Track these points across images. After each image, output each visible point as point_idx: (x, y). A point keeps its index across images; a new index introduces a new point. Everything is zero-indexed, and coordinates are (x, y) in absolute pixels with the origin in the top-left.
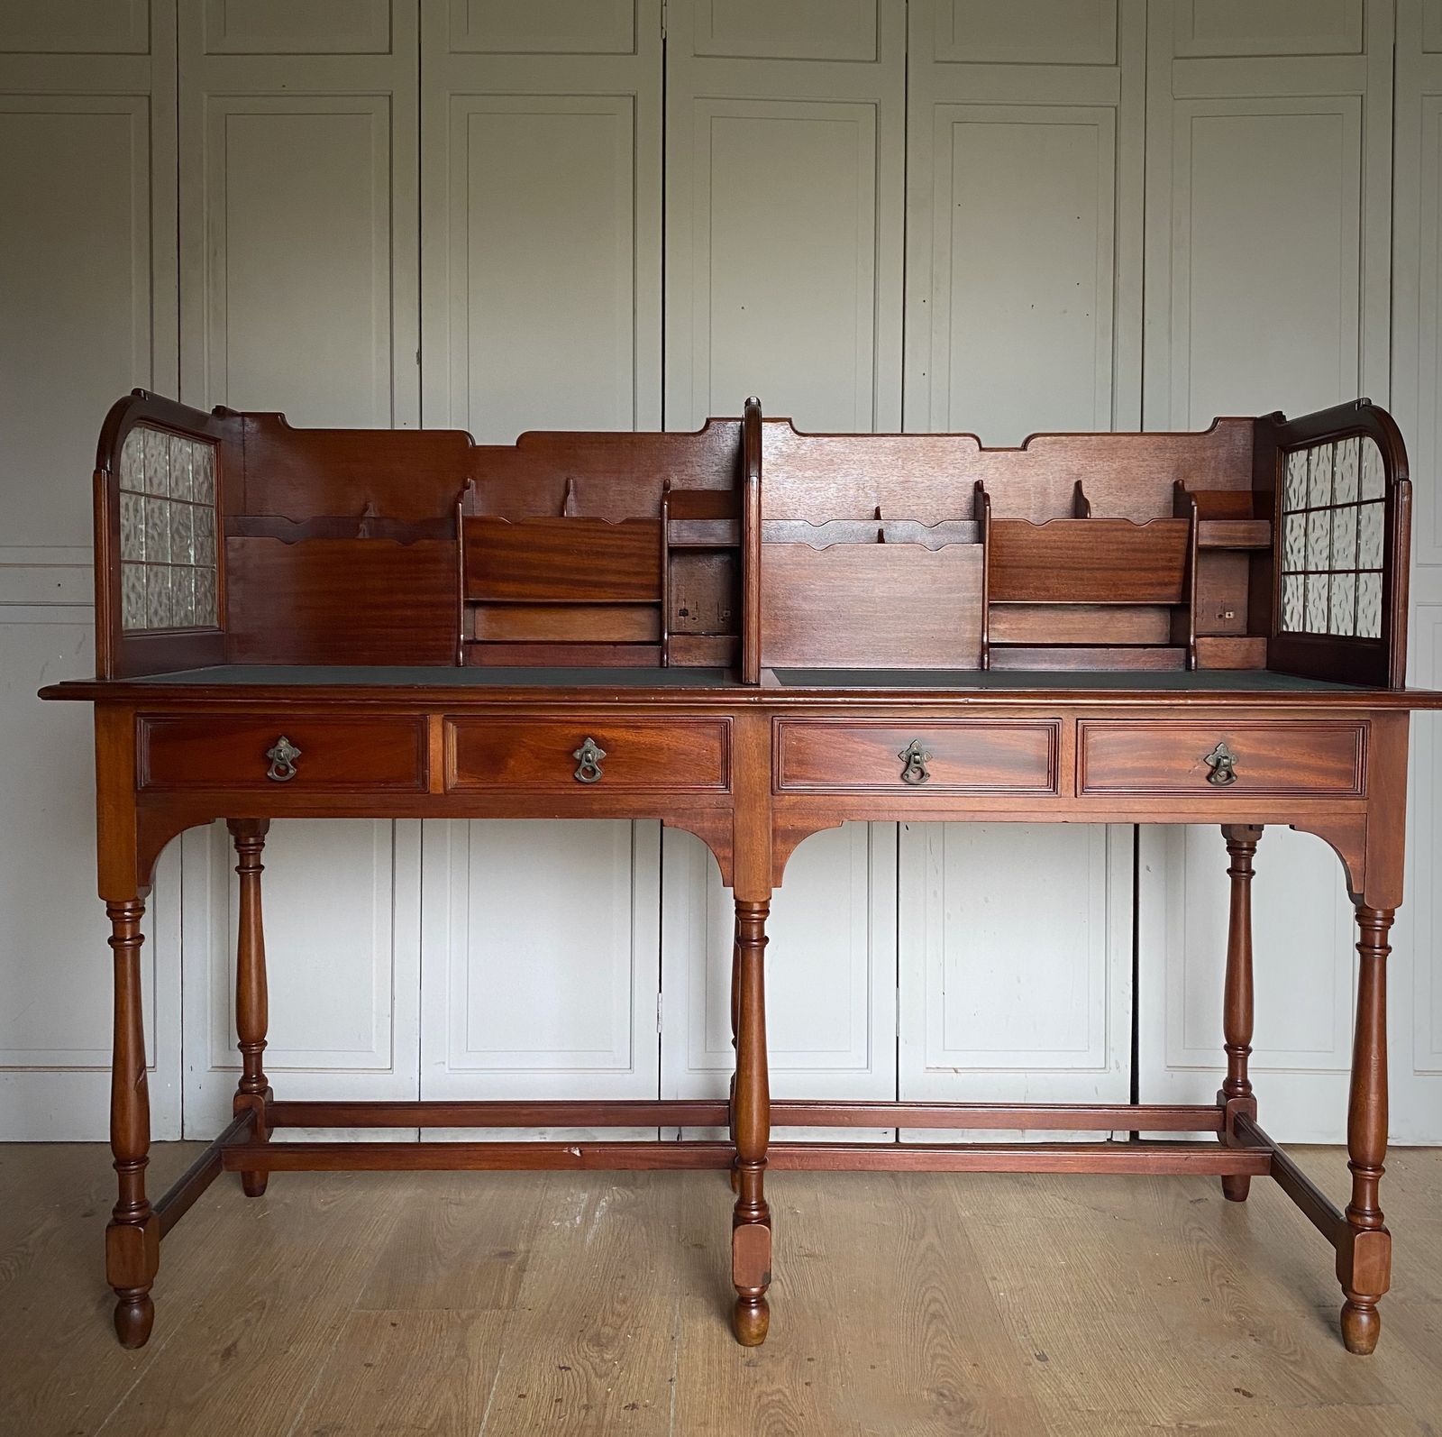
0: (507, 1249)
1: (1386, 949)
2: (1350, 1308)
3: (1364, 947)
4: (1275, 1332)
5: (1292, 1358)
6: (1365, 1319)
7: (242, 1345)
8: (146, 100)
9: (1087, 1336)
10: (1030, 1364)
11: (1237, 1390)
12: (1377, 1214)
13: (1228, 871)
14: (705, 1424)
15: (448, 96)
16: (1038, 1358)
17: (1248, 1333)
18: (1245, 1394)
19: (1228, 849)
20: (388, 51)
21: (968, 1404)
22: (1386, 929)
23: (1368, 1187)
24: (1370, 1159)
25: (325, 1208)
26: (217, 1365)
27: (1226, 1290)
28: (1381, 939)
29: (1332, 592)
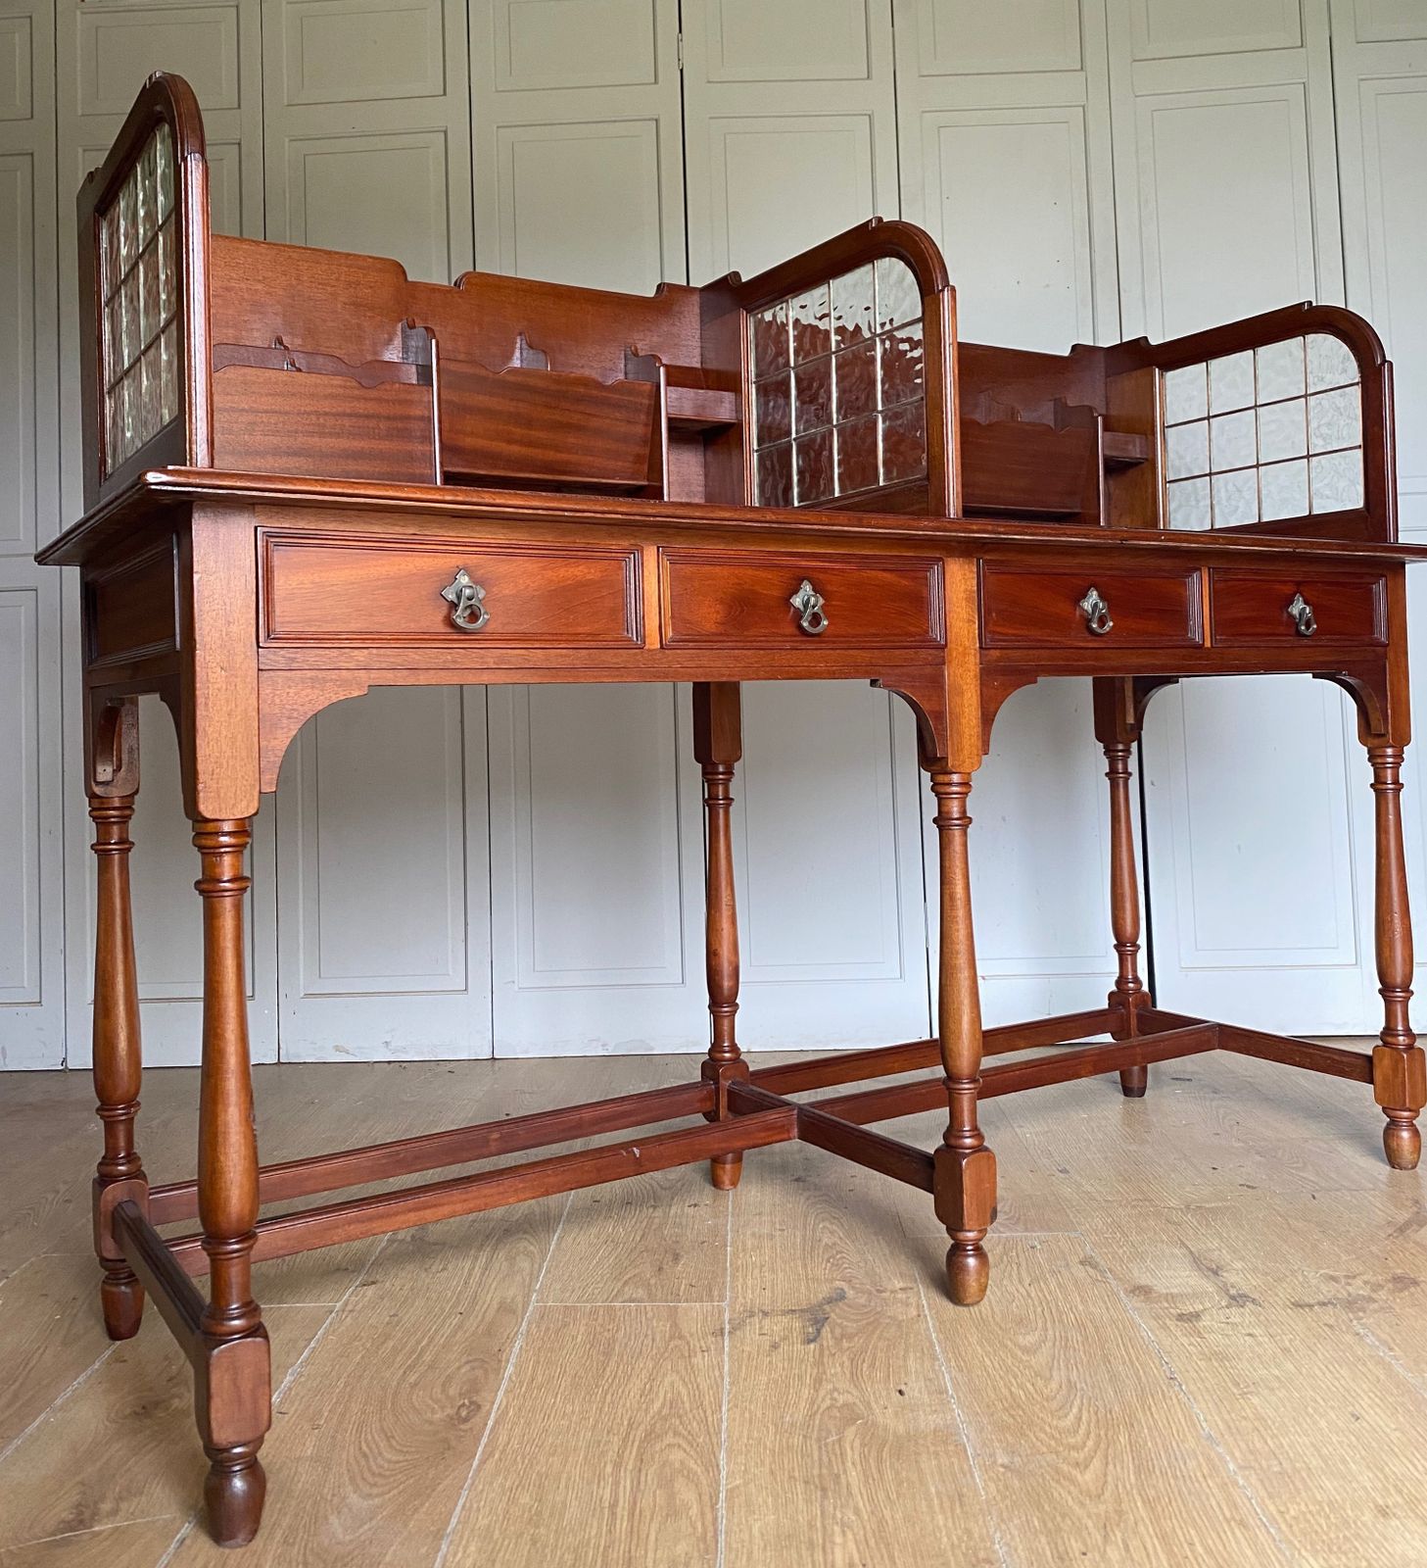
1: (1398, 782)
2: (1392, 1126)
3: (1378, 785)
4: (1280, 1151)
5: (1294, 1166)
6: (1405, 1135)
8: (237, 146)
9: (1106, 1158)
10: (1054, 1175)
11: (1241, 1185)
12: (1408, 1032)
13: (1107, 774)
15: (495, 128)
16: (1061, 1171)
17: (1254, 1151)
18: (1249, 1187)
19: (1105, 753)
20: (442, 93)
22: (1397, 766)
23: (1398, 1008)
24: (1399, 980)
28: (1393, 775)
29: (1263, 483)
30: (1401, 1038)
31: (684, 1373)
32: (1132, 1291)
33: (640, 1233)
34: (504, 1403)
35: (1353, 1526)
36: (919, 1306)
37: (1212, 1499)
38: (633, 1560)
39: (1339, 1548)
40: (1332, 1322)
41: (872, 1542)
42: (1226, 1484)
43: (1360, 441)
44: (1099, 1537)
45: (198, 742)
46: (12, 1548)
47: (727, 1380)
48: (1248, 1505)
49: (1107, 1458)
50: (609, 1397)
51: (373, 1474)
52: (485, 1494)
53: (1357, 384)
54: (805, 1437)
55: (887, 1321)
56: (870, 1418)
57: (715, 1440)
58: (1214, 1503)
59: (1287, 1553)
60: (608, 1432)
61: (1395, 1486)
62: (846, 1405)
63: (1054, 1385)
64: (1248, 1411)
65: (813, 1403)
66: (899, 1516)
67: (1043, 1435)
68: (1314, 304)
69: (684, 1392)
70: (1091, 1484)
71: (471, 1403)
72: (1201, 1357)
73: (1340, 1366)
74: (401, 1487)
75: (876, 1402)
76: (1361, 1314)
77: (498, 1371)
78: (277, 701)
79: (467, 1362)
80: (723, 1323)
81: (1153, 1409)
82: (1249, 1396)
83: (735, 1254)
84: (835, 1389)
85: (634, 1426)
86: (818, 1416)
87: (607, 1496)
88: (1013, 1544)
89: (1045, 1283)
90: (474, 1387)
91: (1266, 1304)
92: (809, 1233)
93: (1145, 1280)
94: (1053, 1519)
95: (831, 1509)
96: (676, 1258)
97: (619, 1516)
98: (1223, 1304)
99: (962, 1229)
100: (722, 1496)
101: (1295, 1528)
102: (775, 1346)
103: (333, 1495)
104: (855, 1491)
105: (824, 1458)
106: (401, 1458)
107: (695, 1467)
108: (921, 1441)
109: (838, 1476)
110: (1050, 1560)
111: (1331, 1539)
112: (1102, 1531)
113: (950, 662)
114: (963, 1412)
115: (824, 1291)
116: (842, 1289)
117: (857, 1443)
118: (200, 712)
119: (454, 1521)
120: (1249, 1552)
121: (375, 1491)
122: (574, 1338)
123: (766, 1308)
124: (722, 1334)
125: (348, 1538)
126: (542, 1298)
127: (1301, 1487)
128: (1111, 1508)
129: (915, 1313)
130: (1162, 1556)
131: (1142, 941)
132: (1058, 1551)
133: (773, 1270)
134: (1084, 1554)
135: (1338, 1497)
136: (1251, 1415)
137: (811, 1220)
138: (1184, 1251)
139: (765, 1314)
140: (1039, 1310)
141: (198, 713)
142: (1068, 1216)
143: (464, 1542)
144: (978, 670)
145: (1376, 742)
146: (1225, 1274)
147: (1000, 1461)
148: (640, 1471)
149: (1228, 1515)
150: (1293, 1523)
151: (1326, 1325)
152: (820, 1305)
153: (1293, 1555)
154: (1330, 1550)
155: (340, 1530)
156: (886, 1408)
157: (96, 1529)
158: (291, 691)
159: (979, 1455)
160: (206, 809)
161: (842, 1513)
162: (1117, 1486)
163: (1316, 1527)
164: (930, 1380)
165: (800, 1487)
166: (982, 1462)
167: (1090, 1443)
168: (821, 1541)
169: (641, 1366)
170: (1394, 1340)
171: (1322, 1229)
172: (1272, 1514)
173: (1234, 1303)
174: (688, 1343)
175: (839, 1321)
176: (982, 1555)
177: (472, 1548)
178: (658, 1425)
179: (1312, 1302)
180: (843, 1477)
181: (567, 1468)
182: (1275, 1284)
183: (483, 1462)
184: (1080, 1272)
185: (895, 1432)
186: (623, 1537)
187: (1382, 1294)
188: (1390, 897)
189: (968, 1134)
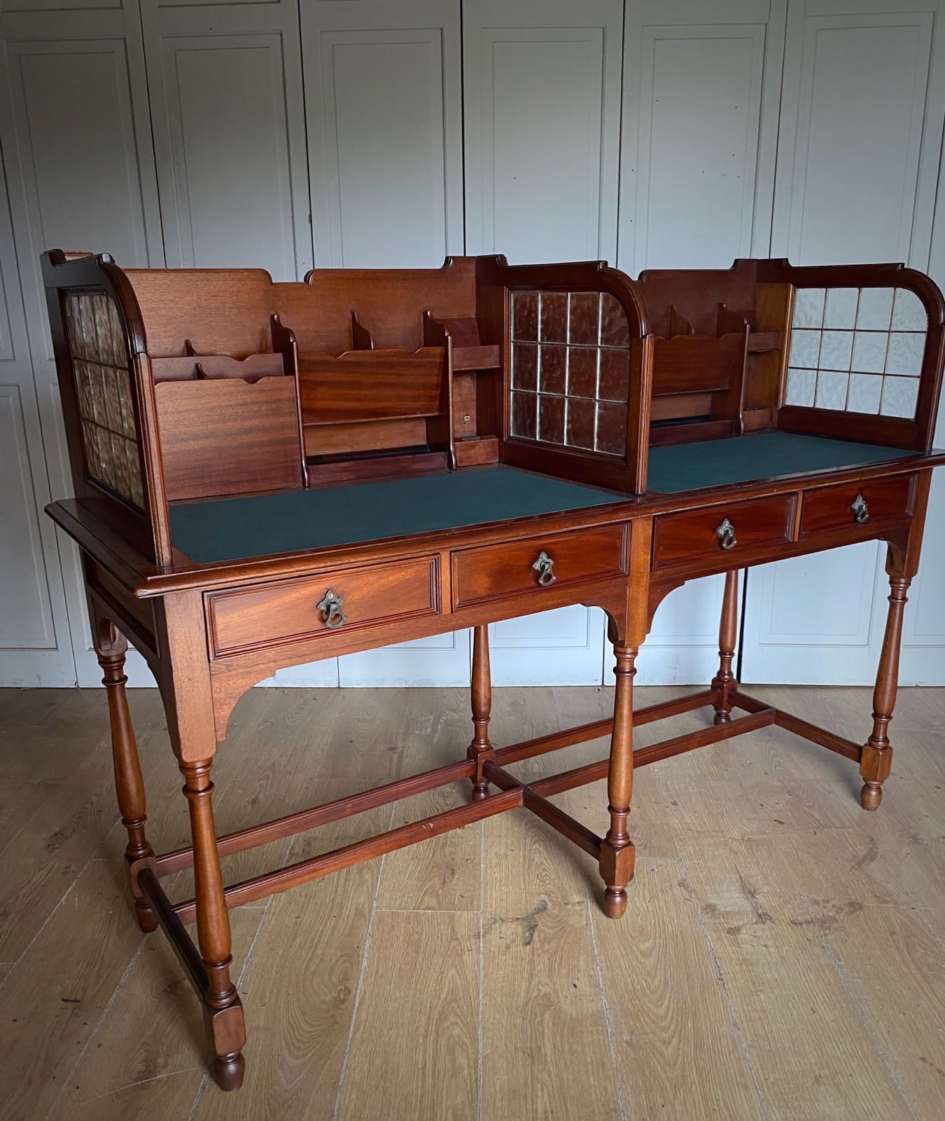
0: (393, 746)
1: (905, 599)
2: (867, 787)
3: (892, 598)
4: (802, 790)
5: (808, 804)
6: (874, 793)
7: (261, 797)
8: (123, 41)
9: (700, 793)
10: (668, 807)
11: (776, 820)
12: (886, 740)
14: (499, 836)
16: (673, 804)
17: (786, 790)
18: (780, 822)
21: (635, 827)
22: (905, 589)
23: (882, 727)
24: (885, 711)
25: (293, 724)
26: (250, 807)
27: (778, 768)
28: (902, 594)
29: (851, 385)
30: (880, 743)
31: (459, 968)
32: (705, 909)
33: (432, 851)
34: (363, 988)
35: (801, 1090)
36: (587, 917)
37: (732, 1068)
38: (436, 1106)
39: (792, 1105)
40: (811, 937)
41: (556, 1096)
42: (740, 1058)
43: (919, 374)
44: (671, 1094)
45: (179, 722)
46: (117, 1090)
47: (482, 973)
48: (749, 1073)
49: (680, 1038)
50: (419, 985)
51: (298, 1041)
52: (357, 1058)
53: (925, 332)
54: (523, 1018)
55: (569, 929)
56: (558, 1004)
57: (476, 1020)
58: (732, 1072)
59: (765, 1108)
60: (420, 1012)
61: (827, 1062)
62: (545, 994)
63: (657, 982)
64: (758, 1005)
65: (528, 992)
66: (571, 1077)
67: (648, 1020)
68: (906, 266)
69: (459, 983)
70: (670, 1057)
71: (345, 988)
72: (737, 962)
73: (811, 972)
74: (313, 1050)
75: (562, 993)
76: (827, 931)
77: (359, 964)
78: (223, 690)
79: (341, 956)
80: (479, 928)
81: (708, 1002)
82: (759, 993)
83: (486, 871)
84: (540, 982)
85: (433, 1008)
86: (531, 1003)
87: (420, 1060)
88: (627, 1099)
89: (658, 901)
90: (345, 978)
91: (777, 922)
92: (527, 853)
93: (712, 900)
94: (649, 1081)
95: (536, 1072)
96: (453, 872)
97: (427, 1075)
98: (754, 921)
99: (614, 884)
100: (480, 1061)
101: (772, 1090)
102: (508, 947)
103: (278, 1056)
104: (549, 1059)
105: (534, 1035)
106: (311, 1029)
107: (465, 1039)
108: (584, 1023)
109: (540, 1047)
110: (646, 1111)
111: (789, 1099)
112: (674, 1090)
113: (631, 584)
114: (607, 1001)
115: (535, 903)
116: (545, 901)
117: (551, 1024)
118: (178, 705)
119: (342, 1076)
120: (746, 1106)
121: (300, 1053)
122: (398, 938)
123: (503, 916)
124: (479, 938)
125: (290, 1087)
126: (379, 906)
127: (778, 1061)
128: (679, 1075)
129: (585, 923)
130: (702, 1108)
131: (736, 651)
132: (650, 1104)
133: (507, 886)
134: (663, 1106)
135: (796, 1070)
136: (759, 1008)
137: (528, 841)
138: (737, 876)
139: (503, 921)
140: (653, 921)
141: (177, 707)
142: (674, 844)
143: (348, 1092)
144: (648, 585)
145: (896, 574)
146: (758, 897)
147: (625, 1039)
148: (437, 1042)
149: (739, 1080)
150: (771, 1087)
151: (807, 939)
152: (533, 914)
153: (768, 1109)
154: (787, 1106)
155: (284, 1082)
156: (567, 997)
157: (158, 1077)
158: (231, 682)
159: (614, 1034)
160: (187, 757)
161: (542, 1075)
162: (684, 1058)
163: (782, 1090)
164: (591, 976)
165: (520, 1055)
166: (615, 1039)
167: (672, 1026)
168: (530, 1095)
169: (436, 961)
170: (842, 953)
171: (816, 861)
172: (761, 1081)
173: (760, 920)
174: (460, 944)
175: (543, 928)
176: (612, 1106)
177: (353, 1096)
178: (446, 1008)
179: (802, 921)
180: (543, 1048)
181: (399, 1039)
182: (784, 905)
183: (355, 1033)
184: (678, 891)
185: (571, 1017)
186: (430, 1090)
187: (841, 916)
188: (888, 666)
189: (620, 838)
